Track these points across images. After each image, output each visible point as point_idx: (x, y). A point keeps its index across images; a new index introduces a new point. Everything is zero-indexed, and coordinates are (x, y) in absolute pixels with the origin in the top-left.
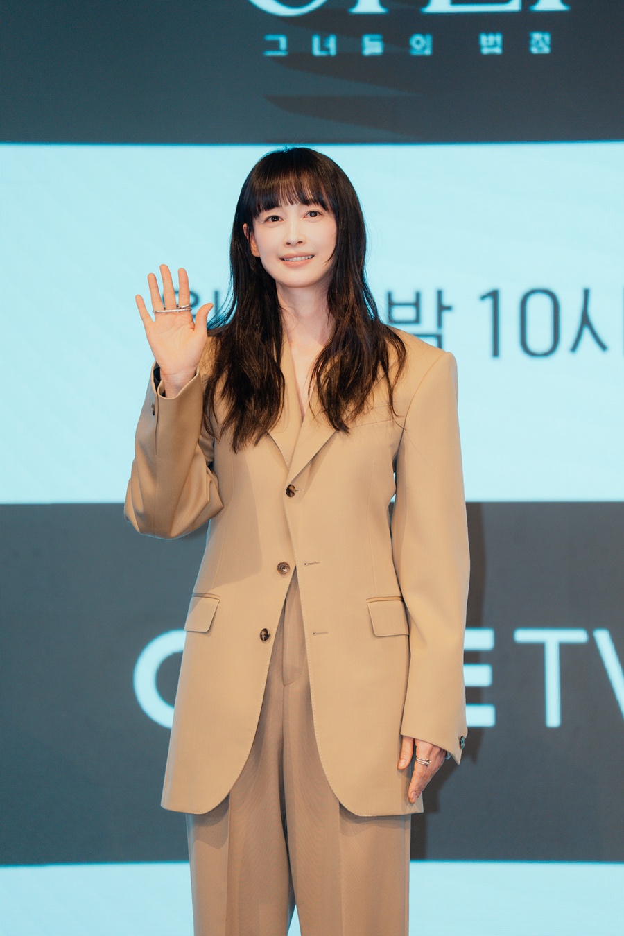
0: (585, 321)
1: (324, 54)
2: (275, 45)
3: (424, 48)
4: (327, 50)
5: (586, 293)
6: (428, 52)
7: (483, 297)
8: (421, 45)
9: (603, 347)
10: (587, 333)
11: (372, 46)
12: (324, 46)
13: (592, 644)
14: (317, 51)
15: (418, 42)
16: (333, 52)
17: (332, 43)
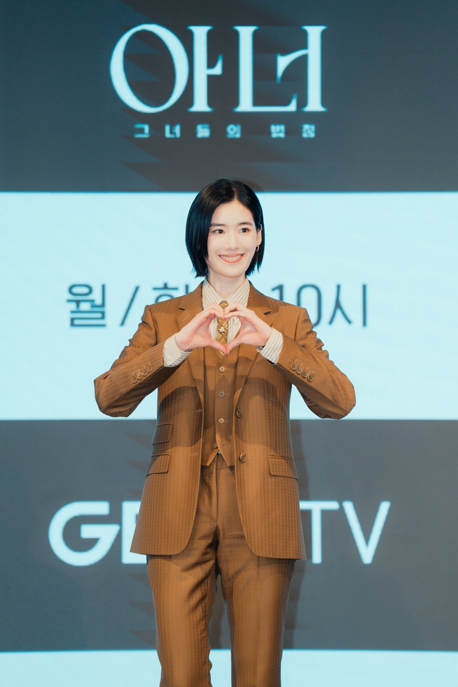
0: (338, 305)
1: (172, 136)
2: (142, 131)
3: (236, 133)
4: (175, 134)
5: (339, 287)
6: (238, 136)
7: (274, 289)
8: (234, 131)
9: (349, 322)
10: (339, 312)
11: (203, 132)
12: (172, 132)
13: (342, 510)
14: (168, 134)
15: (232, 129)
16: (178, 135)
17: (177, 129)
